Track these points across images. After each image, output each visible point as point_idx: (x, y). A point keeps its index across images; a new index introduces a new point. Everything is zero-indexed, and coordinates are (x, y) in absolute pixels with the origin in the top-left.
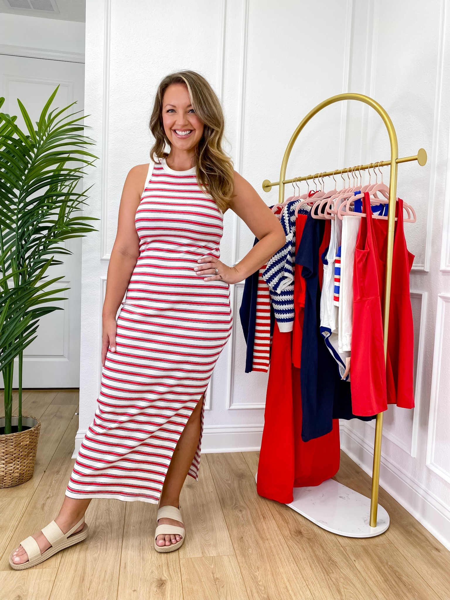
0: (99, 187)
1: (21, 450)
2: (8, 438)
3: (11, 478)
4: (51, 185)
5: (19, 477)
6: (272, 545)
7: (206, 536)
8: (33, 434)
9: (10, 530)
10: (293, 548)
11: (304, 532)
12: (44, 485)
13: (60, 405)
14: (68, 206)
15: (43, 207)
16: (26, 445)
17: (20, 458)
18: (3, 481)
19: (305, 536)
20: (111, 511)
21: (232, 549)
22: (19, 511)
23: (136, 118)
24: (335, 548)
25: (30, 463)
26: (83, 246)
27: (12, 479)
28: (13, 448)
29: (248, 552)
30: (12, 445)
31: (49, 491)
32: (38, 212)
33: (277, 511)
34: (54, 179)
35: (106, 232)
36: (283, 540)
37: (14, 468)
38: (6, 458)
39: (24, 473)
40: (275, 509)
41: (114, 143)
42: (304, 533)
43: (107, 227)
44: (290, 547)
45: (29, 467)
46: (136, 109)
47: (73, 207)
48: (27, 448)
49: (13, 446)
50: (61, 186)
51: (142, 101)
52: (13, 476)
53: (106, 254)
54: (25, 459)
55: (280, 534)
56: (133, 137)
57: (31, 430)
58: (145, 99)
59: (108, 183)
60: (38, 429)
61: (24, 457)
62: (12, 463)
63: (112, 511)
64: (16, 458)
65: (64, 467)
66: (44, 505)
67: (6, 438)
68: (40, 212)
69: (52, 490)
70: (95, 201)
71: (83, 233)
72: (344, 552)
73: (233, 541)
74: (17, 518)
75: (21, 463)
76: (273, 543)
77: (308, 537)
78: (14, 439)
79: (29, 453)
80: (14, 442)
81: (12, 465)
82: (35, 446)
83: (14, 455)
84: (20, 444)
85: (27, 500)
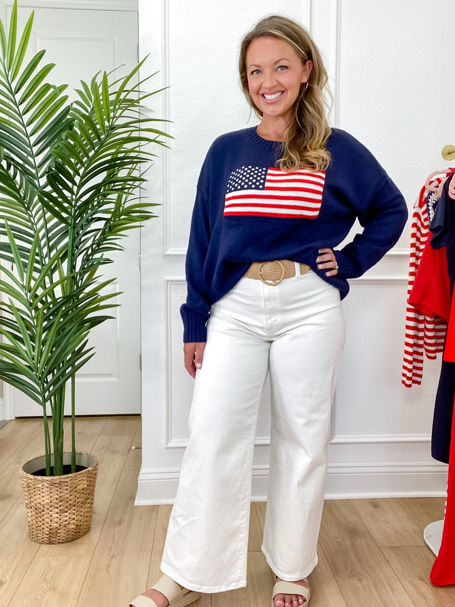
1: (77, 496)
2: (63, 480)
5: (76, 529)
8: (91, 475)
9: (72, 598)
12: (105, 540)
13: (112, 437)
16: (83, 489)
17: (76, 506)
18: (57, 535)
25: (87, 512)
27: (68, 532)
28: (68, 494)
31: (113, 548)
34: (112, 163)
37: (70, 518)
38: (60, 506)
39: (81, 525)
40: (406, 578)
43: (171, 215)
45: (87, 517)
48: (84, 493)
49: (68, 490)
52: (68, 528)
53: (170, 248)
54: (82, 507)
57: (88, 471)
60: (96, 469)
61: (81, 504)
62: (67, 512)
64: (72, 506)
65: (127, 516)
66: (108, 565)
67: (60, 480)
69: (116, 547)
74: (78, 582)
75: (77, 512)
78: (69, 482)
80: (69, 486)
81: (66, 515)
82: (93, 490)
83: (70, 502)
84: (76, 489)
85: (88, 560)
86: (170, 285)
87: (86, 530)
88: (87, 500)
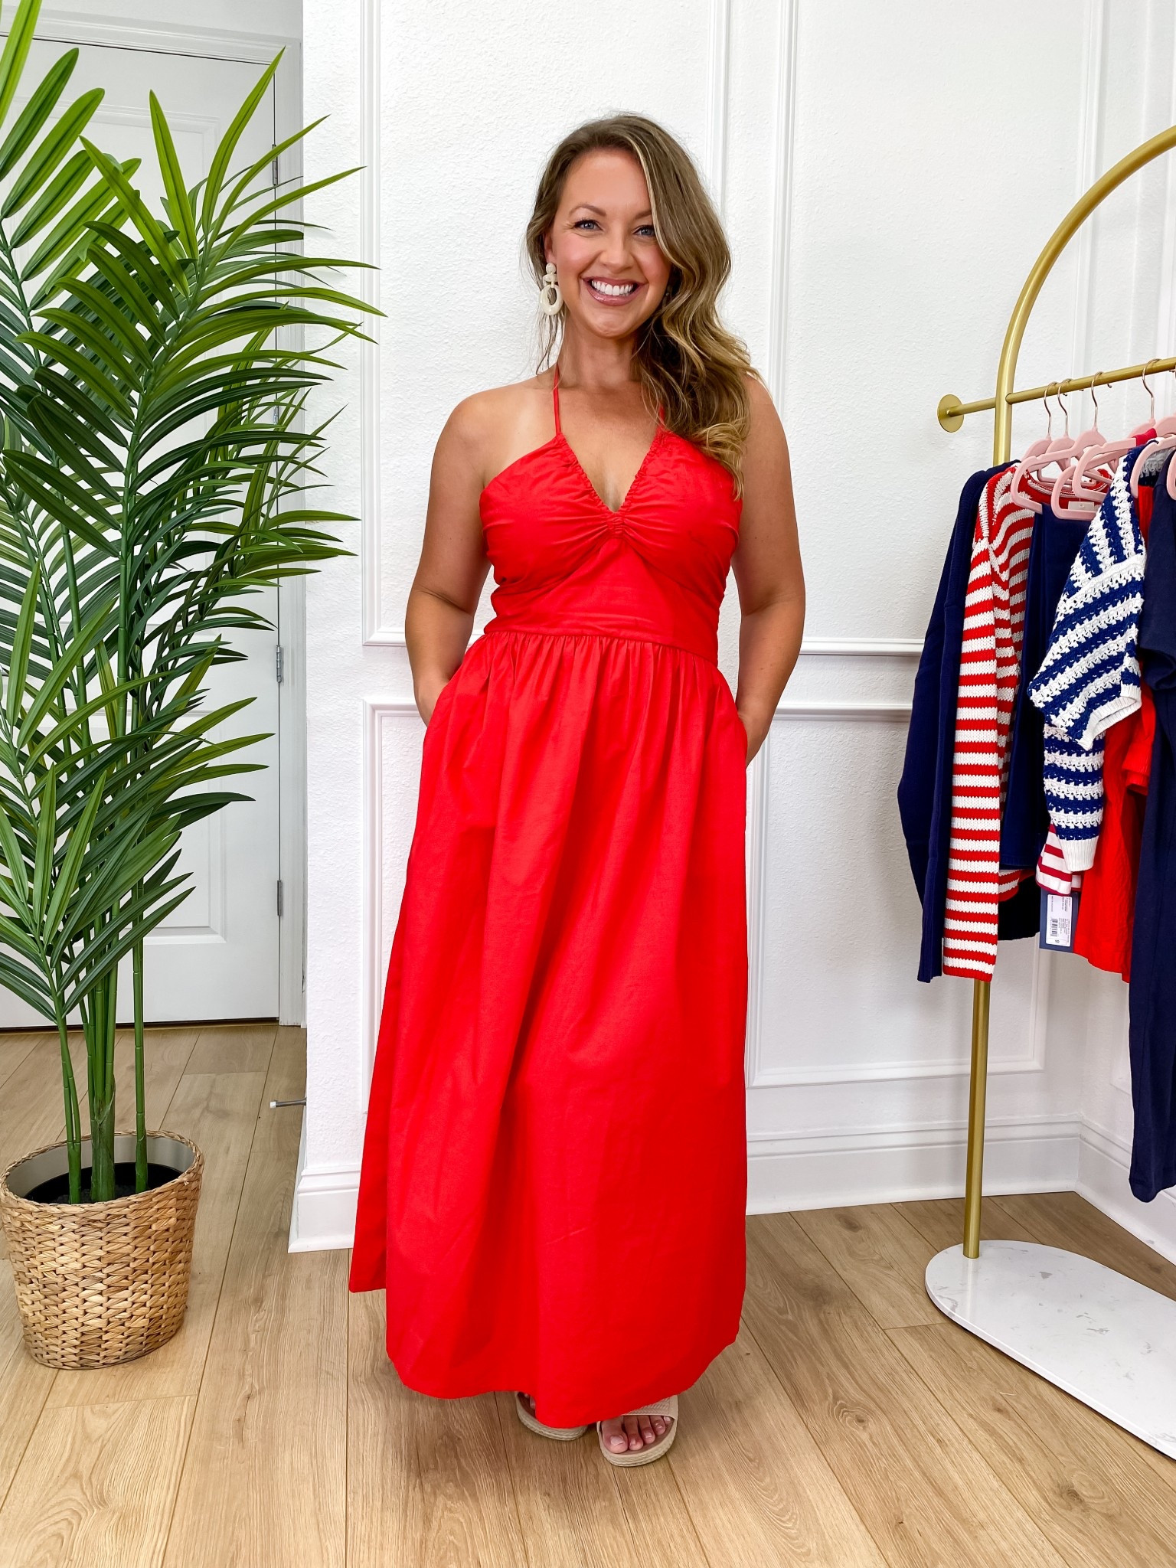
0: (354, 419)
1: (152, 1248)
2: (114, 1212)
3: (126, 1335)
4: (224, 406)
5: (149, 1329)
6: (1004, 1545)
7: (783, 1519)
8: (185, 1194)
10: (1074, 1553)
11: (1085, 1493)
12: (226, 1350)
13: (213, 1076)
14: (271, 480)
15: (197, 478)
16: (167, 1230)
17: (149, 1271)
18: (100, 1346)
19: (1092, 1506)
20: (459, 1439)
22: (167, 1452)
23: (464, 201)
25: (178, 1284)
26: (310, 603)
27: (128, 1337)
28: (129, 1244)
30: (126, 1234)
31: (247, 1373)
32: (185, 494)
33: (971, 1415)
34: (233, 386)
35: (378, 559)
36: (1030, 1526)
37: (133, 1303)
38: (108, 1276)
39: (162, 1316)
40: (964, 1409)
41: (398, 279)
42: (1085, 1496)
43: (382, 544)
44: (1062, 1551)
45: (176, 1296)
46: (463, 172)
47: (280, 482)
48: (170, 1240)
49: (129, 1236)
51: (481, 146)
52: (129, 1328)
53: (379, 626)
54: (165, 1274)
55: (1013, 1501)
56: (456, 260)
57: (180, 1183)
58: (489, 138)
59: (381, 405)
60: (198, 1177)
61: (161, 1265)
62: (127, 1289)
63: (461, 1437)
64: (138, 1272)
65: (273, 1284)
66: (240, 1422)
67: (108, 1212)
68: (190, 494)
69: (256, 1368)
70: (342, 462)
71: (307, 562)
73: (877, 1536)
74: (164, 1477)
75: (152, 1286)
76: (1005, 1539)
77: (1104, 1511)
78: (132, 1216)
79: (175, 1253)
80: (132, 1225)
81: (126, 1297)
82: (191, 1229)
83: (133, 1265)
84: (150, 1230)
85: (185, 1409)
86: (381, 717)
87: (174, 1327)
88: (176, 1255)
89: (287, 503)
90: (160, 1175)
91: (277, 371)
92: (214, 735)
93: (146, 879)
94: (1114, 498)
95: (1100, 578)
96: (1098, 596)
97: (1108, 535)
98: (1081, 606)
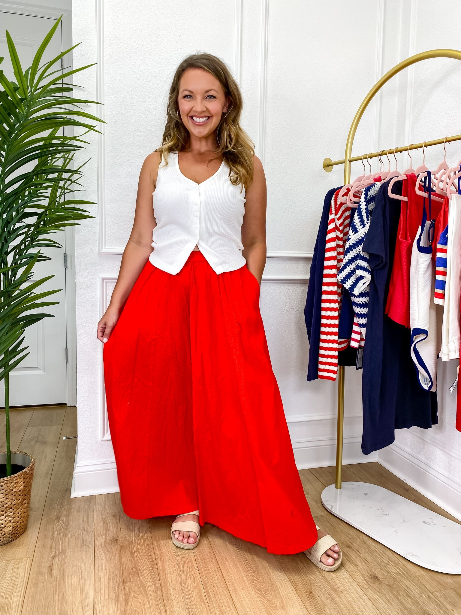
0: (95, 164)
1: (13, 499)
4: (40, 158)
5: (12, 531)
6: (350, 599)
7: (267, 594)
8: (27, 476)
9: (15, 610)
10: (376, 600)
11: (380, 577)
12: (44, 538)
13: (40, 427)
14: (60, 187)
15: (30, 187)
16: (20, 491)
17: (12, 508)
19: (383, 582)
20: (139, 569)
21: (304, 610)
22: (20, 580)
23: (138, 78)
24: (423, 595)
25: (25, 512)
26: (77, 237)
27: (4, 535)
28: (3, 497)
29: (326, 612)
30: (2, 493)
31: (53, 547)
32: (25, 193)
34: (44, 150)
35: (105, 220)
36: (360, 591)
37: (6, 521)
39: (18, 526)
41: (112, 108)
42: (380, 578)
43: (106, 213)
44: (371, 600)
45: (24, 518)
46: (138, 66)
47: (64, 188)
48: (21, 495)
49: (4, 494)
50: (52, 160)
51: (145, 56)
52: (4, 531)
53: (105, 246)
54: (19, 509)
55: (353, 582)
56: (135, 101)
57: (25, 472)
58: (148, 53)
59: (105, 158)
60: (32, 469)
61: (17, 505)
62: (3, 516)
63: (140, 568)
64: (8, 509)
65: (64, 511)
66: (51, 567)
68: (27, 193)
69: (57, 545)
70: (89, 181)
71: (76, 221)
72: (437, 600)
73: (302, 598)
74: (19, 591)
75: (14, 514)
76: (350, 596)
77: (387, 583)
78: (5, 486)
79: (23, 500)
80: (5, 490)
81: (2, 519)
82: (30, 491)
83: (5, 506)
84: (13, 491)
85: (28, 563)
86: (106, 282)
87: (23, 530)
88: (24, 501)
89: (68, 197)
90: (16, 469)
91: (62, 144)
92: (37, 291)
93: (10, 349)
94: (361, 205)
95: (357, 234)
96: (358, 240)
97: (359, 218)
98: (351, 244)
